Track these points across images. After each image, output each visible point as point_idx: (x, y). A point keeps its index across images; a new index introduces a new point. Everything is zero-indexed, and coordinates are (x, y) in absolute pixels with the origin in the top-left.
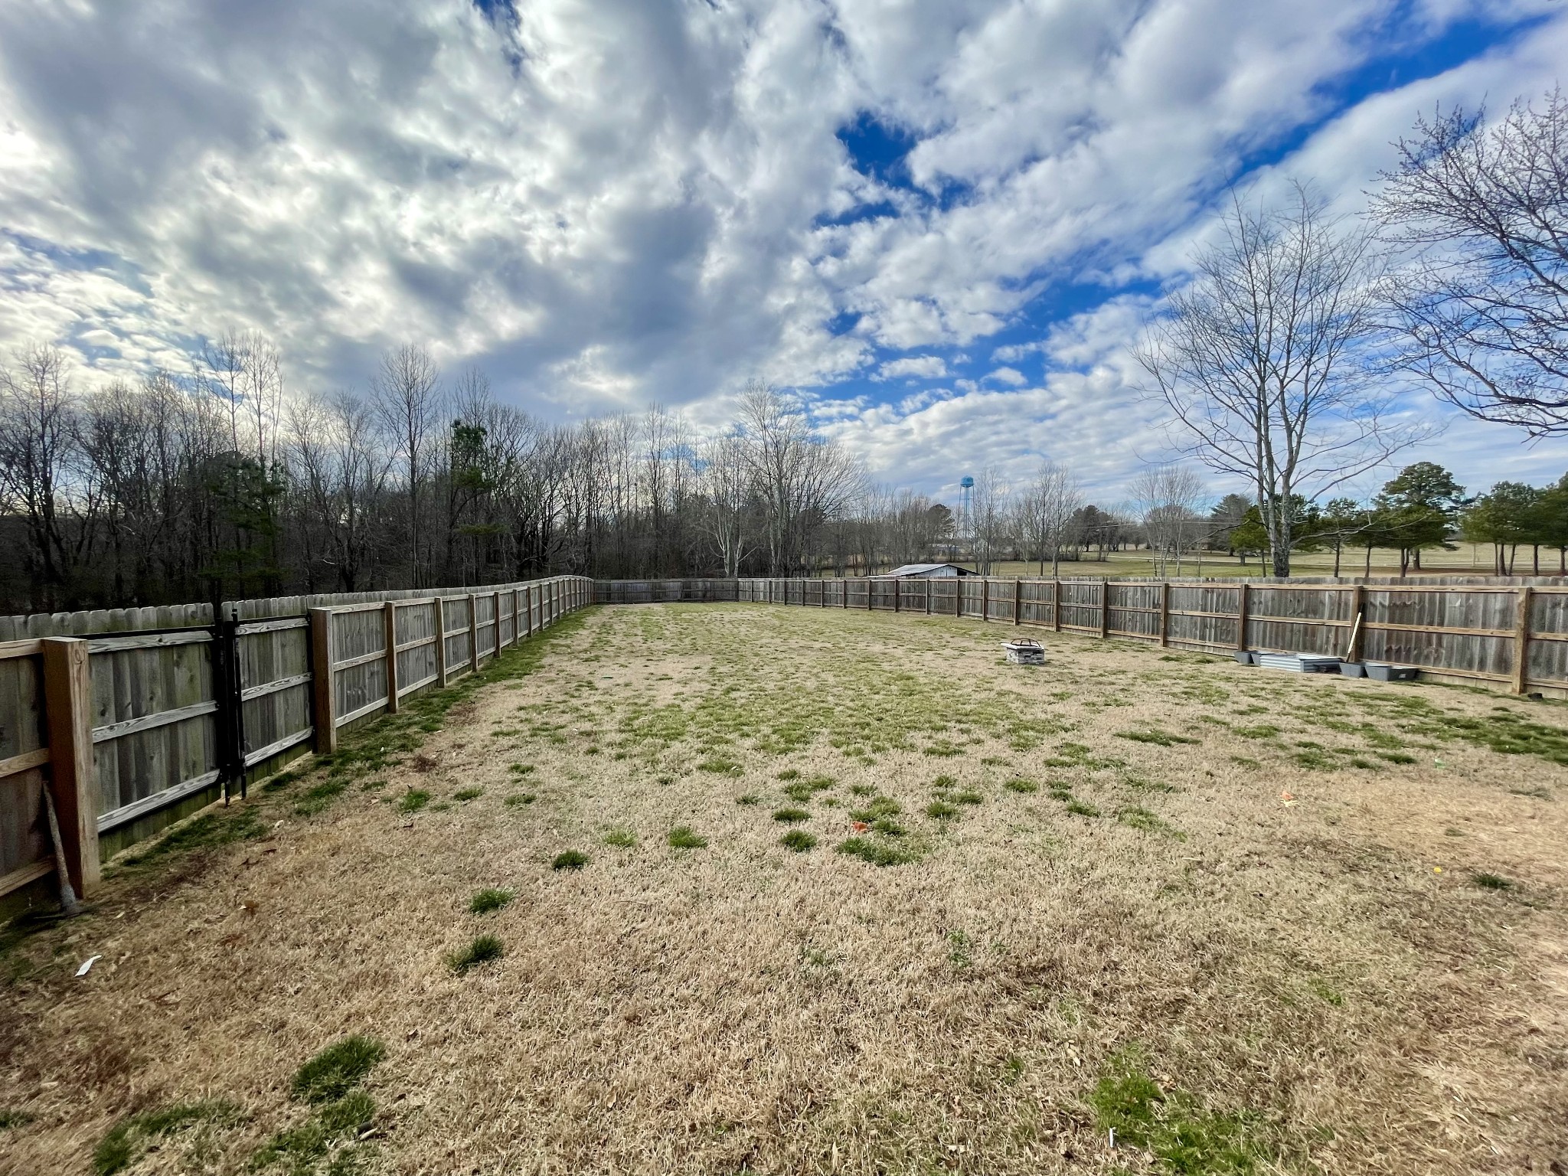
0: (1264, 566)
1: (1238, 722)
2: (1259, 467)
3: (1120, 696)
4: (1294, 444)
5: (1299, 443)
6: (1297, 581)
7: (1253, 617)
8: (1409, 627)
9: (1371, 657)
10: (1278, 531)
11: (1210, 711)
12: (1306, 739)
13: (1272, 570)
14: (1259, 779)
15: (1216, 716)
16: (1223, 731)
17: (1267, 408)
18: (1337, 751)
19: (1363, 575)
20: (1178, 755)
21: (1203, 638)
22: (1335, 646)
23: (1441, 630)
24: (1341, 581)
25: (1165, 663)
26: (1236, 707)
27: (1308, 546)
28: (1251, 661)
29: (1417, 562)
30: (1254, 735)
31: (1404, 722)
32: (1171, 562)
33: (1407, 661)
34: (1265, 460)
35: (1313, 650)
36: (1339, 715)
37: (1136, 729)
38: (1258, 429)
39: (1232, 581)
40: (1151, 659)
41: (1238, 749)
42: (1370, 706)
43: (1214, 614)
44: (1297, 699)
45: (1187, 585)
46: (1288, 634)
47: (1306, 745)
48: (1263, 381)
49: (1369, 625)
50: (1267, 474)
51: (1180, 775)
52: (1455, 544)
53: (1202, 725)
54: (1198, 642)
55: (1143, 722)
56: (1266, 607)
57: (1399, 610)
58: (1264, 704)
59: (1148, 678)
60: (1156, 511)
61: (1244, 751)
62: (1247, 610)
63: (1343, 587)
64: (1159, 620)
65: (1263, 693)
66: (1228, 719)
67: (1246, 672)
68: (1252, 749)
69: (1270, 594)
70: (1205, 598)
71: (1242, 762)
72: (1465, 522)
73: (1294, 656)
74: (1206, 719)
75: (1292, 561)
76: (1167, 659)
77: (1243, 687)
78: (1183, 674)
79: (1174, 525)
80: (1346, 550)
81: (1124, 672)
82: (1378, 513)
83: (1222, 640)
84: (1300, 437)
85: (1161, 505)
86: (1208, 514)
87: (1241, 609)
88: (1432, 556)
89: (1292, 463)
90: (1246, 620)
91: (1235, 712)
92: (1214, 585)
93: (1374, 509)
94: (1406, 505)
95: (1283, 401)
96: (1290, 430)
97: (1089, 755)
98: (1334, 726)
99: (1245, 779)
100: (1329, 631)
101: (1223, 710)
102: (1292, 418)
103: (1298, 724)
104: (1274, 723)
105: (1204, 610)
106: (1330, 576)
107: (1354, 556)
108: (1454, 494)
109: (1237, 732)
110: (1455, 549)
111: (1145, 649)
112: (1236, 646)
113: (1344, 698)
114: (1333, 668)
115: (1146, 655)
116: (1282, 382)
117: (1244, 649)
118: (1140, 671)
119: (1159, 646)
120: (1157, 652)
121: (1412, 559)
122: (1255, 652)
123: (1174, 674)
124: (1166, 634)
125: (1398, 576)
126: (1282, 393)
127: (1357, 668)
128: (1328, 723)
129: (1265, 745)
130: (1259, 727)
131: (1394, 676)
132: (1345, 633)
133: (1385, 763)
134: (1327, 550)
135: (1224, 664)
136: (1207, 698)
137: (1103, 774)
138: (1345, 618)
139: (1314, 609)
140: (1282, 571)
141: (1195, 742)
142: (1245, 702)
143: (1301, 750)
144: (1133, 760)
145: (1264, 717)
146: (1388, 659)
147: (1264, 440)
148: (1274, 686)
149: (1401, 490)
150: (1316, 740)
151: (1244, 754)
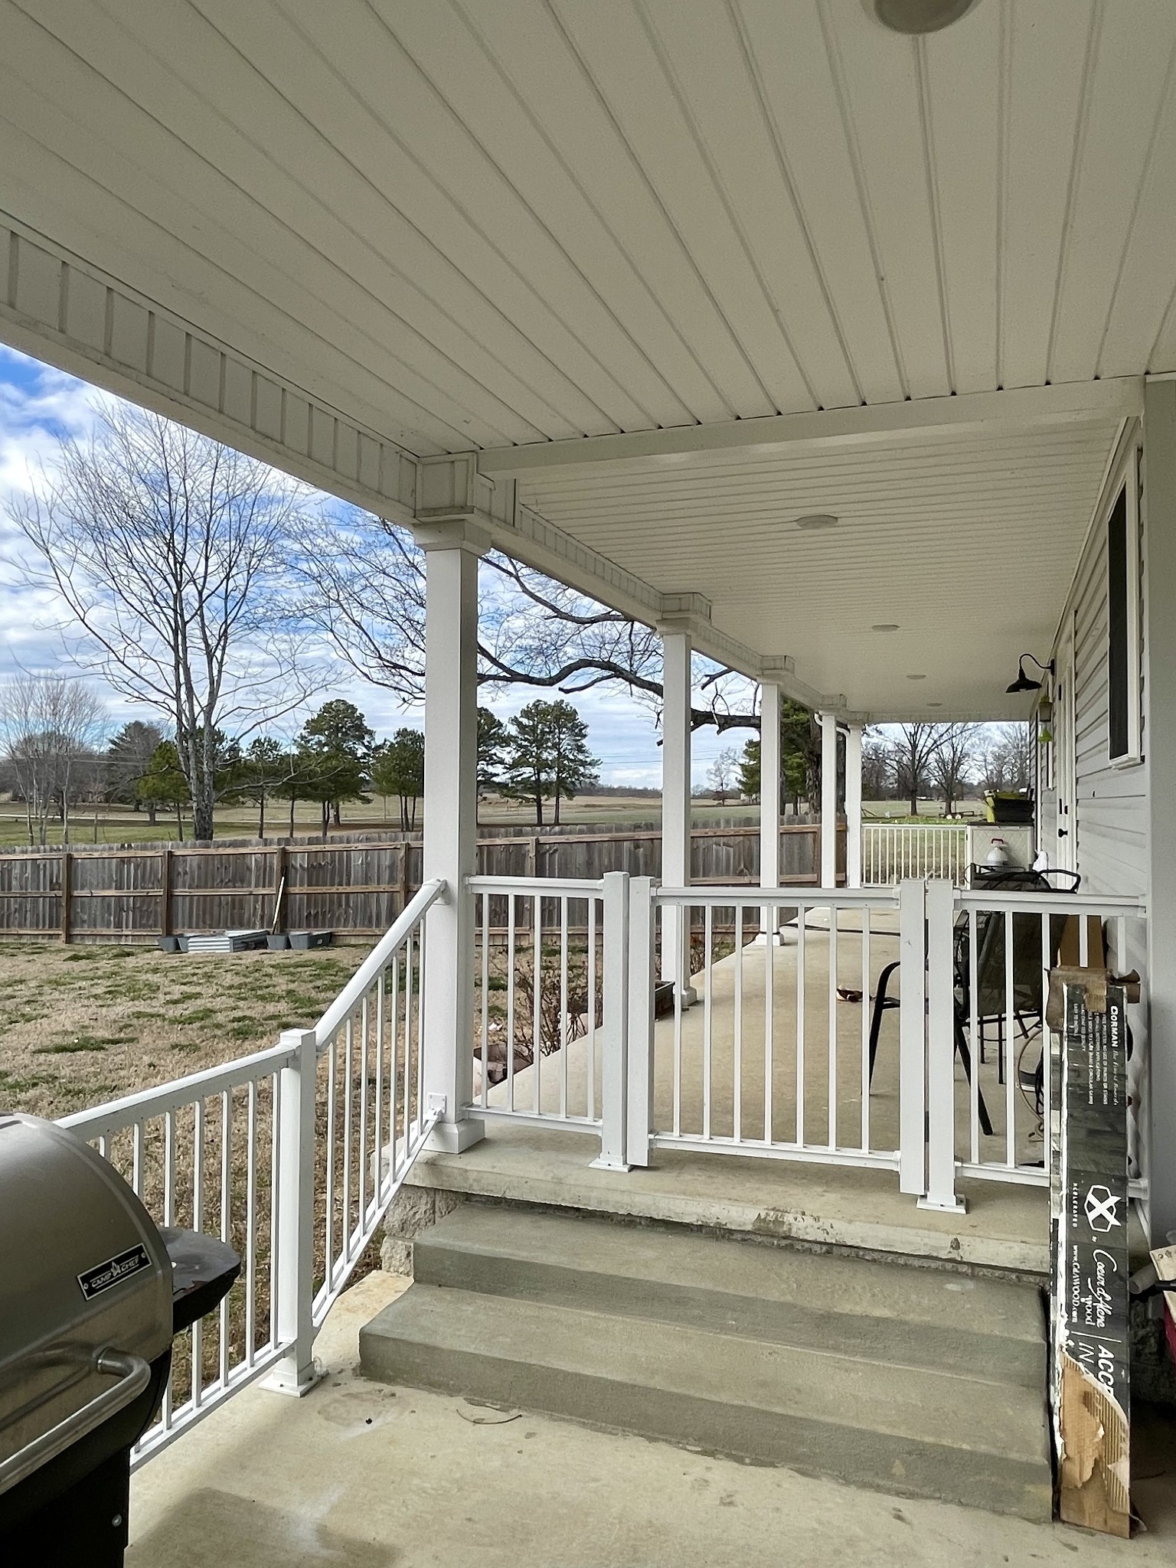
0: (179, 824)
1: (174, 1012)
2: (177, 698)
3: (27, 1009)
4: (215, 673)
5: (220, 672)
6: (224, 845)
7: (178, 892)
8: (324, 889)
9: (293, 926)
10: (200, 780)
11: (141, 1006)
12: (239, 1014)
13: (191, 830)
14: (200, 1059)
15: (149, 1010)
16: (159, 1023)
17: (185, 624)
18: (265, 1019)
19: (286, 835)
20: (115, 1056)
21: (118, 925)
22: (262, 917)
23: (349, 890)
24: (266, 843)
25: (74, 964)
26: (168, 997)
27: (231, 800)
28: (177, 947)
29: (337, 817)
30: (190, 1020)
31: (319, 983)
32: (53, 822)
33: (323, 926)
34: (183, 689)
35: (241, 926)
36: (267, 987)
37: (58, 1040)
38: (175, 649)
39: (153, 848)
40: (56, 962)
41: (177, 1037)
42: (292, 974)
43: (132, 892)
44: (229, 979)
45: (96, 855)
46: (216, 909)
47: (239, 1020)
48: (179, 584)
49: (292, 890)
50: (186, 707)
51: (122, 1073)
52: (369, 795)
53: (135, 1021)
54: (112, 931)
55: (66, 1033)
56: (192, 879)
57: (317, 872)
58: (198, 989)
59: (58, 983)
60: (29, 741)
61: (182, 1038)
62: (171, 885)
63: (268, 849)
64: (59, 905)
65: (195, 978)
66: (162, 1011)
67: (174, 960)
68: (192, 1033)
69: (195, 861)
70: (120, 871)
71: (182, 1048)
72: (375, 771)
73: (222, 934)
74: (139, 1015)
75: (217, 818)
76: (75, 958)
77: (172, 975)
78: (100, 973)
79: (57, 764)
80: (270, 802)
81: (21, 982)
82: (300, 757)
83: (143, 926)
84: (221, 664)
85: (39, 731)
86: (106, 748)
87: (164, 883)
88: (351, 810)
89: (213, 696)
90: (170, 896)
91: (168, 1002)
92: (131, 853)
93: (296, 752)
94: (326, 749)
95: (202, 616)
96: (210, 656)
97: (10, 1080)
98: (262, 998)
99: (187, 1061)
100: (256, 902)
101: (154, 1003)
102: (212, 642)
103: (231, 1002)
104: (209, 1005)
105: (119, 887)
106: (254, 837)
107: (278, 810)
108: (367, 738)
109: (174, 1021)
110: (369, 801)
111: (41, 950)
112: (160, 931)
113: (271, 971)
114: (259, 943)
115: (45, 958)
116: (200, 593)
117: (169, 933)
118: (44, 977)
119: (60, 943)
120: (59, 951)
121: (332, 813)
122: (181, 936)
123: (91, 974)
124: (70, 925)
125: (320, 834)
126: (201, 607)
127: (282, 939)
128: (257, 996)
129: (202, 1028)
130: (194, 1012)
131: (313, 943)
132: (271, 901)
133: (304, 1020)
134: (250, 803)
135: (148, 955)
136: (134, 992)
137: (32, 1093)
138: (270, 885)
139: (240, 879)
140: (204, 831)
141: (132, 1040)
142: (177, 991)
143: (236, 1025)
144: (66, 1072)
145: (199, 1002)
146: (308, 926)
147: (181, 663)
148: (206, 969)
149: (320, 732)
150: (248, 1013)
151: (183, 1040)
